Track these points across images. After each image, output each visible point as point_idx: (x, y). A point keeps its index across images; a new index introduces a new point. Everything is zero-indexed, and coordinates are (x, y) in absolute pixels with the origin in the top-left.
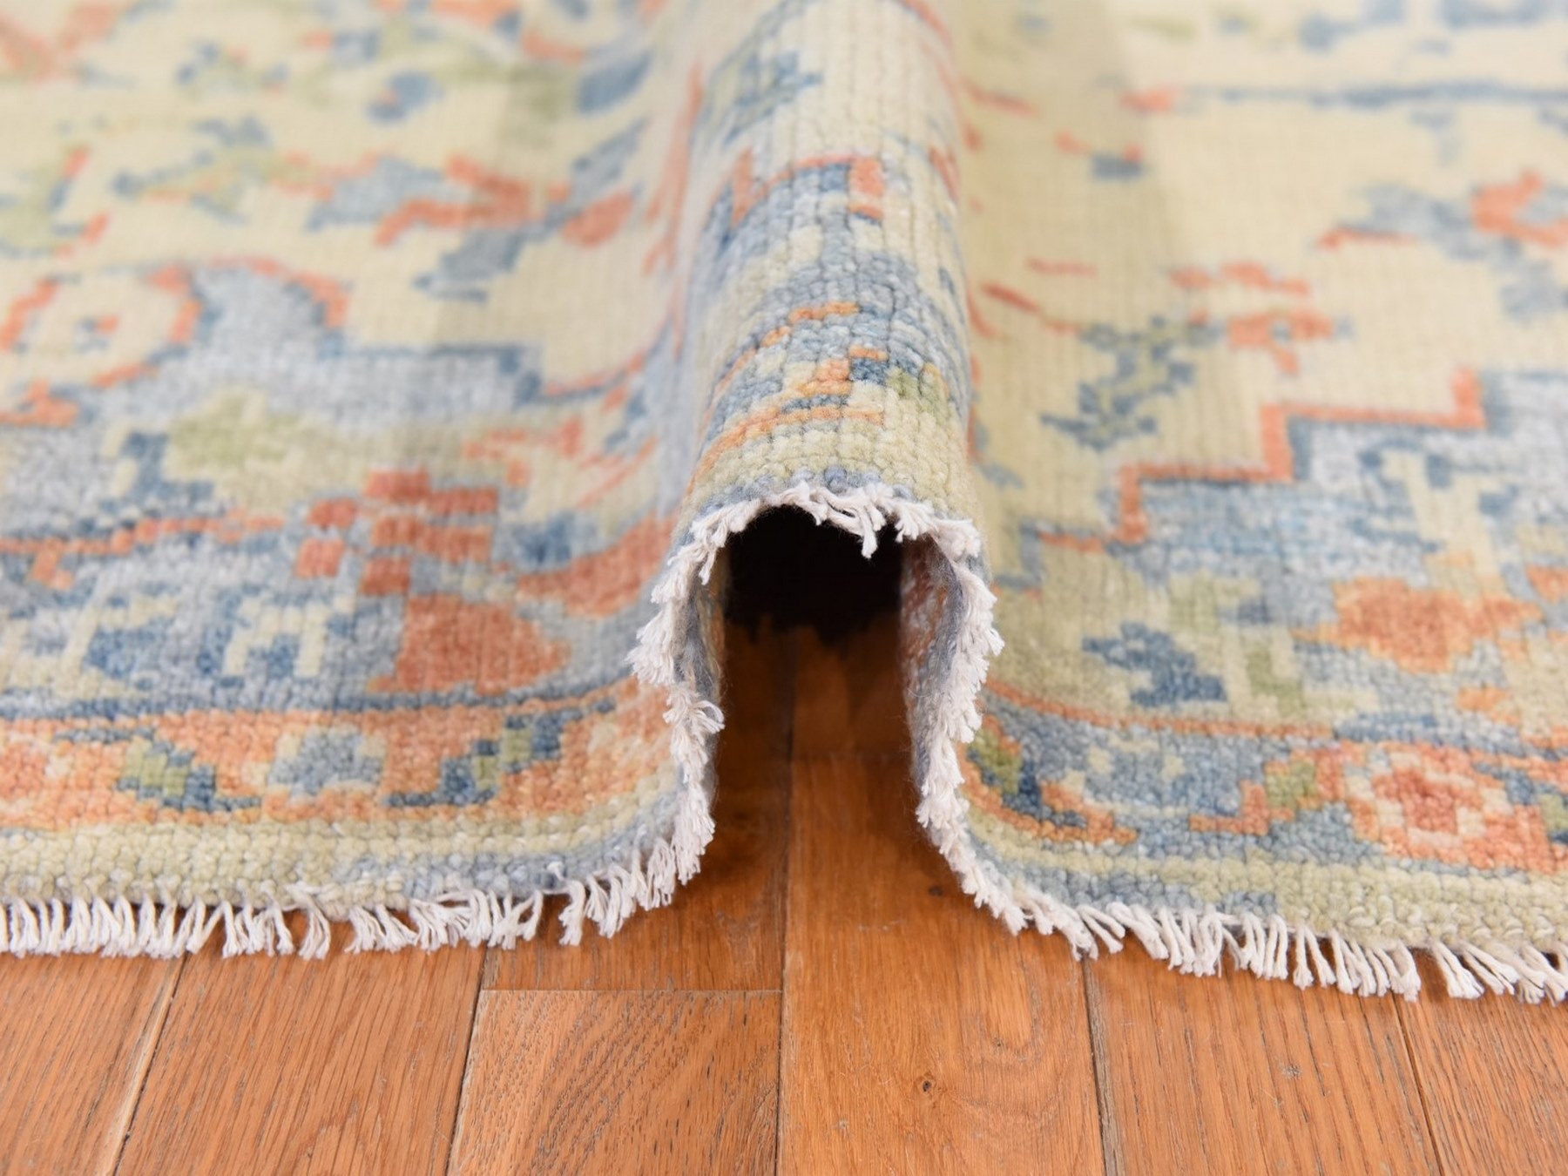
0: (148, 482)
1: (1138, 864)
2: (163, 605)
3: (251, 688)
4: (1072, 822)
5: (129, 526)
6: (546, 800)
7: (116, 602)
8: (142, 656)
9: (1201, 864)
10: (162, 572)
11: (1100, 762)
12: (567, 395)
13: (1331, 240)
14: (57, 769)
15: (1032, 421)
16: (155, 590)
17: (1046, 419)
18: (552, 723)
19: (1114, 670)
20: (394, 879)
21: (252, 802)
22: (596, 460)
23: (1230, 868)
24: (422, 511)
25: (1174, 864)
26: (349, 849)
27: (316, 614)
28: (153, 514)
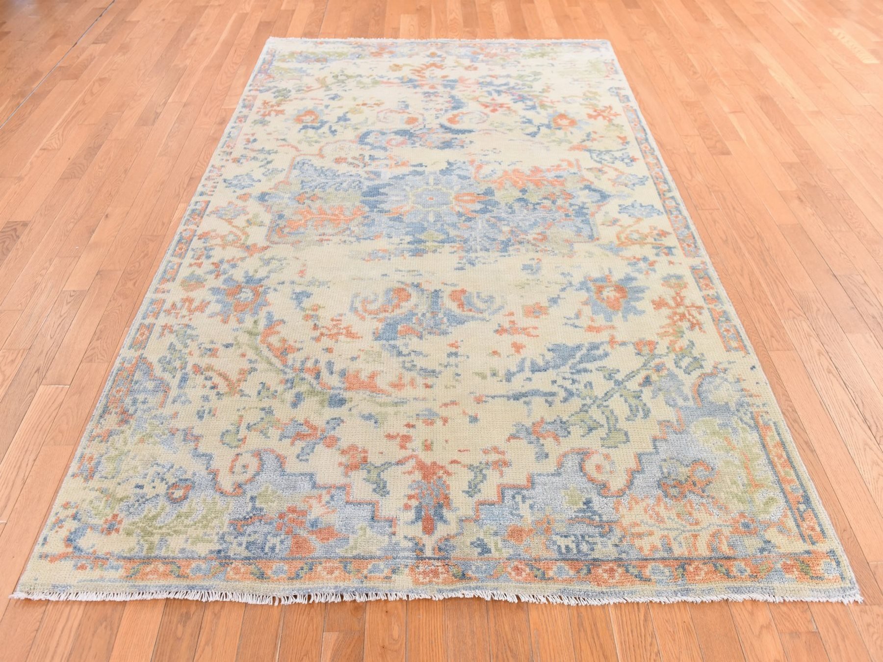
0: (254, 508)
1: (479, 584)
2: (256, 536)
3: (269, 554)
4: (470, 578)
5: (251, 518)
6: (310, 579)
7: (249, 535)
8: (254, 547)
9: (488, 584)
10: (256, 529)
11: (473, 568)
12: (320, 487)
13: (509, 440)
14: (242, 570)
15: (461, 492)
16: (255, 532)
17: (463, 492)
18: (312, 564)
19: (475, 549)
20: (287, 592)
21: (269, 578)
22: (323, 506)
23: (492, 584)
24: (295, 515)
25: (485, 584)
26: (282, 587)
27: (279, 539)
28: (254, 515)
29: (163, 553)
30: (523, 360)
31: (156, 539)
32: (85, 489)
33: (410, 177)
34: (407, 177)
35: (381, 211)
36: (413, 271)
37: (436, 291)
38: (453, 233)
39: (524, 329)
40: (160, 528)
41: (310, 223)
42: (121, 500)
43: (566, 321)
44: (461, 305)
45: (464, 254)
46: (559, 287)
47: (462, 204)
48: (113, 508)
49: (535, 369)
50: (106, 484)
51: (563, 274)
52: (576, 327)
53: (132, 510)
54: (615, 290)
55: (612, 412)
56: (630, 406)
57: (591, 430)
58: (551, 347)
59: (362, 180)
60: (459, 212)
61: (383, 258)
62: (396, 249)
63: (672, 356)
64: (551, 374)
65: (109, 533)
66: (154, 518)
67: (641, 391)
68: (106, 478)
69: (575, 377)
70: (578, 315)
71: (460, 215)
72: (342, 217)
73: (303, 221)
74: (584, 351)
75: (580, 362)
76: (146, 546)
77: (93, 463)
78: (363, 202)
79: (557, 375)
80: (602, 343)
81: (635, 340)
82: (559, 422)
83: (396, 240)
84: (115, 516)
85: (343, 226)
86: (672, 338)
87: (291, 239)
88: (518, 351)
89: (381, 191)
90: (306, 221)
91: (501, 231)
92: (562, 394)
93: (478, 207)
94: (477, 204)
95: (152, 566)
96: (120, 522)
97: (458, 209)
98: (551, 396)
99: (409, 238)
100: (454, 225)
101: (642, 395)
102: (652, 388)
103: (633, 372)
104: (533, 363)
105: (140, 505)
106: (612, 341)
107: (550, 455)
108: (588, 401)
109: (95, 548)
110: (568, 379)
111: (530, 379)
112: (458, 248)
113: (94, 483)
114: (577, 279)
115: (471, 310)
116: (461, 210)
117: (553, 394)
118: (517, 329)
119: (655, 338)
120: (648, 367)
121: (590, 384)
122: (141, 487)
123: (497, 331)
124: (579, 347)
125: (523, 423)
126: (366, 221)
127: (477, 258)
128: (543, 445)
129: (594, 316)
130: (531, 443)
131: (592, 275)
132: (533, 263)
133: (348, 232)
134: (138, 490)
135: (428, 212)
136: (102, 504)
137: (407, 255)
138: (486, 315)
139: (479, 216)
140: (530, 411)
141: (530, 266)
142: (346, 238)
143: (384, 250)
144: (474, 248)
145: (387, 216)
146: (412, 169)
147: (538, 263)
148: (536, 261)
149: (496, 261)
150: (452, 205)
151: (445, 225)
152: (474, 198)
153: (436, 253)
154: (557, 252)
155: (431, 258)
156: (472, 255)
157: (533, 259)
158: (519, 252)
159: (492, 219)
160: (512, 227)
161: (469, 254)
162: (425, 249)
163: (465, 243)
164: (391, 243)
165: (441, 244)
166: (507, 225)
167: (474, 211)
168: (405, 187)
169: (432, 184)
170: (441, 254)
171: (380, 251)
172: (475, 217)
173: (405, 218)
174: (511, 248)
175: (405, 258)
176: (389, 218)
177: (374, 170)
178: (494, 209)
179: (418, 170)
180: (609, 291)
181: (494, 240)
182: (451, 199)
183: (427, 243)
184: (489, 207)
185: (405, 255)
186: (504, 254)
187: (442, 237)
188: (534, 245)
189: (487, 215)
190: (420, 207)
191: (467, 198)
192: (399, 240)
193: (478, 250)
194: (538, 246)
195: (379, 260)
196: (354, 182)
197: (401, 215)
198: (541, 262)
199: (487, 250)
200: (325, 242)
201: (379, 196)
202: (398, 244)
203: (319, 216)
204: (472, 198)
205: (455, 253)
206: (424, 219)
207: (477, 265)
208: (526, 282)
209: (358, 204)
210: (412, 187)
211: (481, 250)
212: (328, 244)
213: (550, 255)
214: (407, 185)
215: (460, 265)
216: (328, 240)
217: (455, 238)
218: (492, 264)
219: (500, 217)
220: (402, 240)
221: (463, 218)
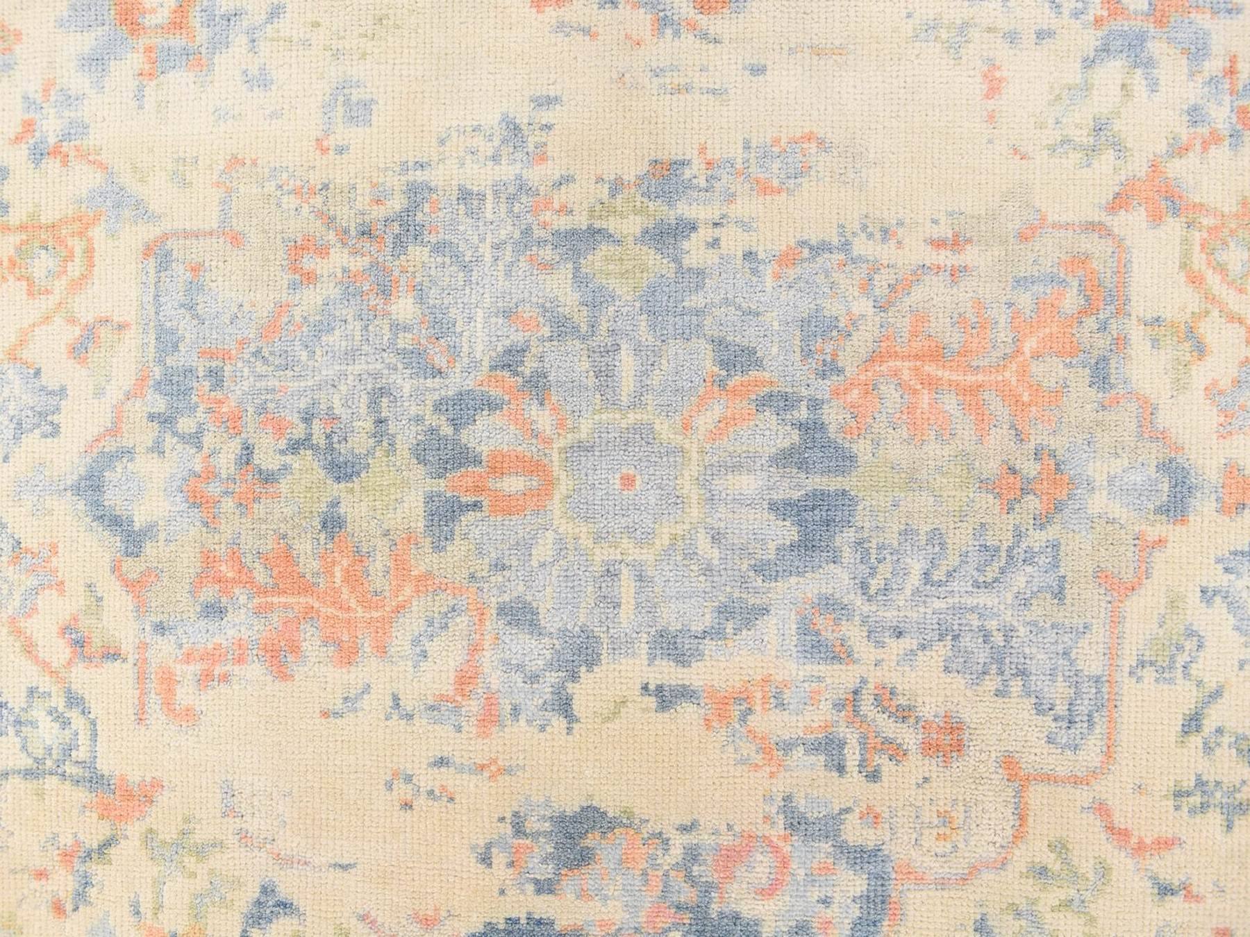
34: (708, 620)
35: (786, 403)
36: (678, 90)
38: (561, 285)
41: (1005, 338)
45: (535, 174)
46: (287, 24)
47: (531, 448)
51: (267, 84)
54: (143, 12)
59: (859, 601)
60: (542, 403)
61: (767, 153)
62: (731, 198)
71: (538, 386)
72: (907, 370)
73: (1029, 345)
78: (846, 461)
83: (734, 241)
87: (1048, 252)
89: (791, 532)
90: (1017, 352)
91: (421, 294)
93: (480, 434)
94: (484, 450)
97: (543, 419)
99: (695, 251)
100: (562, 328)
112: (547, 204)
116: (534, 411)
126: (830, 346)
127: (495, 158)
131: (191, 78)
132: (340, 135)
135: (637, 402)
137: (698, 168)
139: (479, 381)
141: (352, 119)
142: (884, 252)
143: (765, 189)
144: (503, 207)
145: (767, 375)
146: (695, 676)
147: (327, 133)
148: (331, 142)
149: (442, 142)
150: (562, 443)
151: (584, 328)
152: (491, 484)
153: (612, 177)
154: (270, 187)
155: (626, 152)
156: (507, 171)
157: (341, 150)
158: (374, 186)
159: (440, 361)
160: (387, 314)
161: (519, 177)
162: (645, 200)
163: (527, 232)
164: (746, 226)
165: (598, 224)
166: (397, 328)
167: (492, 406)
168: (714, 554)
169: (625, 572)
170: (599, 172)
171: (776, 183)
172: (493, 373)
173: (710, 366)
174: (397, 203)
175: (703, 150)
176: (759, 364)
177: (822, 669)
178: (432, 419)
179: (671, 663)
180: (160, 10)
181: (439, 248)
182: (563, 476)
183: (638, 231)
184: (447, 430)
185: (703, 166)
186: (420, 176)
187: (597, 260)
188: (330, 221)
189: (456, 382)
190: (665, 429)
191: (514, 484)
192: (723, 243)
193: (490, 197)
194: (320, 214)
195: (777, 141)
196: (886, 590)
197: (722, 384)
198: (320, 134)
199: (465, 195)
200: (944, 231)
201: (796, 495)
202: (724, 221)
203: (980, 378)
204: (498, 485)
205: (557, 177)
206: (649, 359)
207: (496, 121)
208: (370, 44)
209: (862, 448)
210: (690, 555)
211: (482, 197)
212: (935, 222)
213: (291, 170)
214: (708, 570)
215: (546, 116)
216: (938, 244)
217: (557, 258)
218: (455, 123)
219: (417, 374)
220: (715, 243)
221: (528, 367)
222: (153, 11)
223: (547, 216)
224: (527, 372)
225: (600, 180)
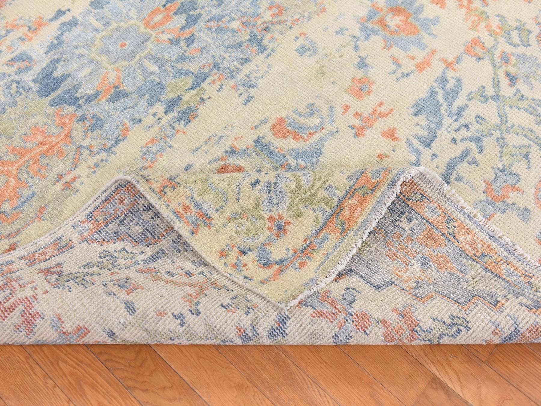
29: (340, 194)
30: (408, 142)
31: (322, 193)
32: (218, 231)
33: (66, 34)
34: (64, 38)
35: (89, 100)
36: (209, 139)
37: (256, 142)
38: (194, 67)
39: (374, 112)
40: (313, 185)
41: (24, 176)
42: (257, 205)
43: (394, 77)
44: (296, 137)
45: (232, 82)
46: (350, 49)
47: (161, 28)
48: (260, 217)
49: (428, 142)
50: (229, 211)
51: (337, 33)
52: (408, 75)
53: (275, 201)
54: (394, 15)
55: (520, 127)
56: (526, 110)
57: (526, 156)
58: (413, 111)
59: (16, 78)
60: (170, 39)
61: (161, 150)
62: (161, 130)
63: (502, 40)
64: (443, 136)
65: (285, 232)
66: (299, 186)
67: (518, 91)
68: (221, 207)
69: (462, 121)
70: (397, 63)
71: (175, 42)
72: (54, 140)
73: (13, 182)
74: (440, 93)
75: (450, 105)
76: (323, 205)
77: (193, 209)
78: (54, 103)
79: (448, 132)
80: (444, 72)
81: (462, 49)
82: (500, 173)
83: (149, 120)
84: (271, 218)
85: (70, 150)
86: (483, 24)
87: (29, 212)
88: (395, 139)
89: (57, 74)
90: (16, 177)
91: (234, 31)
92: (472, 146)
93: (180, 20)
94: (176, 18)
95: (346, 208)
96: (281, 217)
97: (165, 37)
98: (467, 155)
99: (159, 108)
100: (182, 58)
101: (522, 93)
102: (522, 81)
103: (493, 78)
104: (420, 139)
105: (275, 192)
106: (449, 65)
107: (529, 207)
108: (497, 134)
109: (291, 248)
110: (460, 128)
111: (434, 156)
112: (219, 79)
113: (218, 220)
114: (355, 29)
115: (311, 134)
116: (170, 36)
117: (466, 153)
118: (368, 118)
119: (472, 35)
120: (498, 65)
121: (478, 117)
122: (257, 182)
123: (357, 135)
124: (432, 93)
125: (478, 199)
126: (88, 124)
127: (248, 76)
128: (514, 204)
129: (409, 53)
130: (504, 211)
131: (361, 15)
132: (301, 41)
133: (85, 153)
134: (258, 187)
135: (140, 63)
136: (248, 224)
137: (181, 126)
138: (328, 128)
139: (195, 29)
140: (470, 184)
141: (302, 47)
142: (92, 161)
143: (152, 141)
144: (232, 68)
145: (103, 100)
146: (57, 24)
147: (306, 38)
148: (302, 38)
149: (269, 65)
150: (153, 37)
151: (175, 64)
152: (165, 13)
153: (206, 102)
154: (306, 14)
155: (209, 111)
156: (241, 76)
157: (297, 38)
158: (277, 40)
159: (210, 24)
160: (239, 19)
161: (236, 78)
162: (189, 106)
163: (218, 69)
164: (148, 128)
165: (198, 88)
166: (232, 19)
167: (183, 28)
168: (77, 52)
169: (102, 27)
170: (212, 99)
171: (150, 145)
172: (192, 34)
173: (125, 87)
174: (265, 42)
175: (184, 133)
176: (108, 101)
177: (14, 55)
178: (198, 11)
179: (66, 21)
180: (391, 20)
181: (240, 45)
182: (145, 31)
183: (183, 98)
184: (192, 13)
185: (179, 129)
186: (266, 53)
187: (189, 81)
188: (280, 23)
189: (201, 23)
190: (124, 63)
191: (158, 18)
192: (152, 117)
193: (239, 66)
194: (285, 21)
195: (161, 156)
196: (9, 87)
197: (116, 87)
198: (307, 36)
199: (247, 60)
200: (76, 184)
201: (63, 84)
202: (157, 122)
203: (24, 159)
204: (162, 14)
205: (224, 87)
206: (147, 74)
207: (258, 83)
208: (319, 66)
209: (51, 110)
210: (85, 45)
211: (241, 64)
212: (81, 184)
213: (305, 22)
214: (76, 47)
215: (244, 97)
216: (74, 179)
217: (202, 71)
218: (270, 72)
219: (214, 16)
220: (154, 115)
221: (183, 43)
222: (392, 18)
223: (216, 77)
224: (181, 42)
225: (210, 98)
